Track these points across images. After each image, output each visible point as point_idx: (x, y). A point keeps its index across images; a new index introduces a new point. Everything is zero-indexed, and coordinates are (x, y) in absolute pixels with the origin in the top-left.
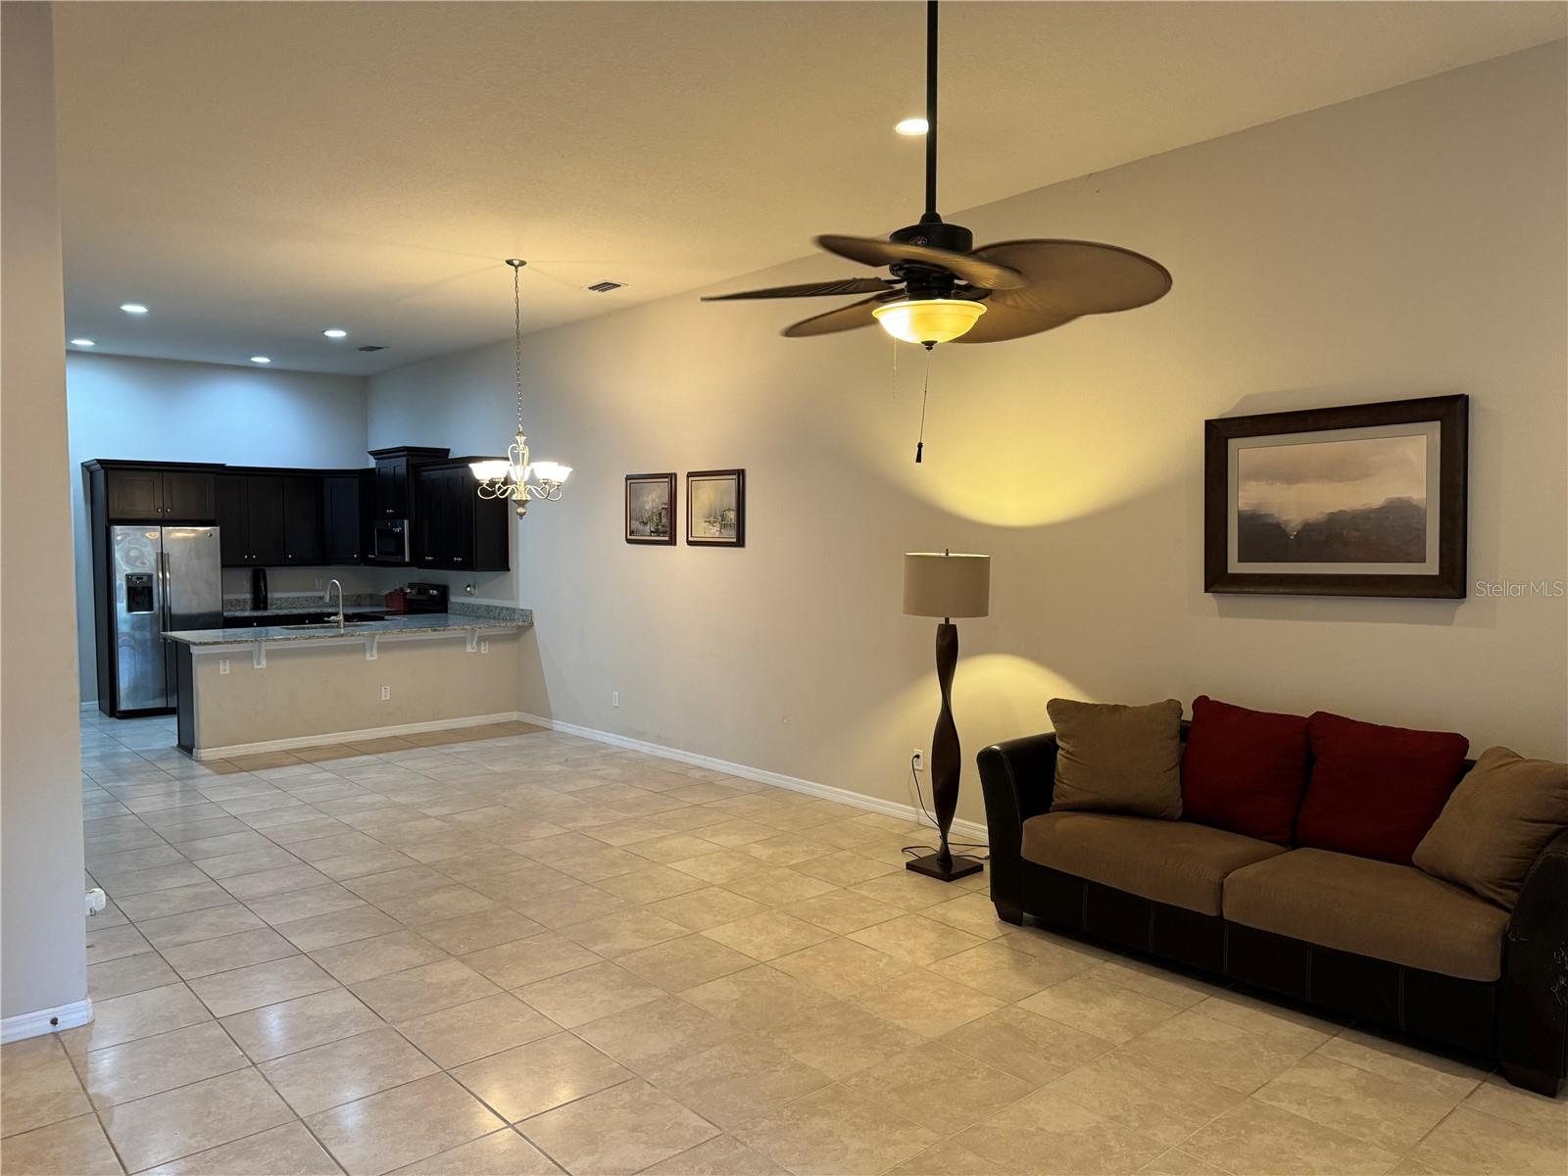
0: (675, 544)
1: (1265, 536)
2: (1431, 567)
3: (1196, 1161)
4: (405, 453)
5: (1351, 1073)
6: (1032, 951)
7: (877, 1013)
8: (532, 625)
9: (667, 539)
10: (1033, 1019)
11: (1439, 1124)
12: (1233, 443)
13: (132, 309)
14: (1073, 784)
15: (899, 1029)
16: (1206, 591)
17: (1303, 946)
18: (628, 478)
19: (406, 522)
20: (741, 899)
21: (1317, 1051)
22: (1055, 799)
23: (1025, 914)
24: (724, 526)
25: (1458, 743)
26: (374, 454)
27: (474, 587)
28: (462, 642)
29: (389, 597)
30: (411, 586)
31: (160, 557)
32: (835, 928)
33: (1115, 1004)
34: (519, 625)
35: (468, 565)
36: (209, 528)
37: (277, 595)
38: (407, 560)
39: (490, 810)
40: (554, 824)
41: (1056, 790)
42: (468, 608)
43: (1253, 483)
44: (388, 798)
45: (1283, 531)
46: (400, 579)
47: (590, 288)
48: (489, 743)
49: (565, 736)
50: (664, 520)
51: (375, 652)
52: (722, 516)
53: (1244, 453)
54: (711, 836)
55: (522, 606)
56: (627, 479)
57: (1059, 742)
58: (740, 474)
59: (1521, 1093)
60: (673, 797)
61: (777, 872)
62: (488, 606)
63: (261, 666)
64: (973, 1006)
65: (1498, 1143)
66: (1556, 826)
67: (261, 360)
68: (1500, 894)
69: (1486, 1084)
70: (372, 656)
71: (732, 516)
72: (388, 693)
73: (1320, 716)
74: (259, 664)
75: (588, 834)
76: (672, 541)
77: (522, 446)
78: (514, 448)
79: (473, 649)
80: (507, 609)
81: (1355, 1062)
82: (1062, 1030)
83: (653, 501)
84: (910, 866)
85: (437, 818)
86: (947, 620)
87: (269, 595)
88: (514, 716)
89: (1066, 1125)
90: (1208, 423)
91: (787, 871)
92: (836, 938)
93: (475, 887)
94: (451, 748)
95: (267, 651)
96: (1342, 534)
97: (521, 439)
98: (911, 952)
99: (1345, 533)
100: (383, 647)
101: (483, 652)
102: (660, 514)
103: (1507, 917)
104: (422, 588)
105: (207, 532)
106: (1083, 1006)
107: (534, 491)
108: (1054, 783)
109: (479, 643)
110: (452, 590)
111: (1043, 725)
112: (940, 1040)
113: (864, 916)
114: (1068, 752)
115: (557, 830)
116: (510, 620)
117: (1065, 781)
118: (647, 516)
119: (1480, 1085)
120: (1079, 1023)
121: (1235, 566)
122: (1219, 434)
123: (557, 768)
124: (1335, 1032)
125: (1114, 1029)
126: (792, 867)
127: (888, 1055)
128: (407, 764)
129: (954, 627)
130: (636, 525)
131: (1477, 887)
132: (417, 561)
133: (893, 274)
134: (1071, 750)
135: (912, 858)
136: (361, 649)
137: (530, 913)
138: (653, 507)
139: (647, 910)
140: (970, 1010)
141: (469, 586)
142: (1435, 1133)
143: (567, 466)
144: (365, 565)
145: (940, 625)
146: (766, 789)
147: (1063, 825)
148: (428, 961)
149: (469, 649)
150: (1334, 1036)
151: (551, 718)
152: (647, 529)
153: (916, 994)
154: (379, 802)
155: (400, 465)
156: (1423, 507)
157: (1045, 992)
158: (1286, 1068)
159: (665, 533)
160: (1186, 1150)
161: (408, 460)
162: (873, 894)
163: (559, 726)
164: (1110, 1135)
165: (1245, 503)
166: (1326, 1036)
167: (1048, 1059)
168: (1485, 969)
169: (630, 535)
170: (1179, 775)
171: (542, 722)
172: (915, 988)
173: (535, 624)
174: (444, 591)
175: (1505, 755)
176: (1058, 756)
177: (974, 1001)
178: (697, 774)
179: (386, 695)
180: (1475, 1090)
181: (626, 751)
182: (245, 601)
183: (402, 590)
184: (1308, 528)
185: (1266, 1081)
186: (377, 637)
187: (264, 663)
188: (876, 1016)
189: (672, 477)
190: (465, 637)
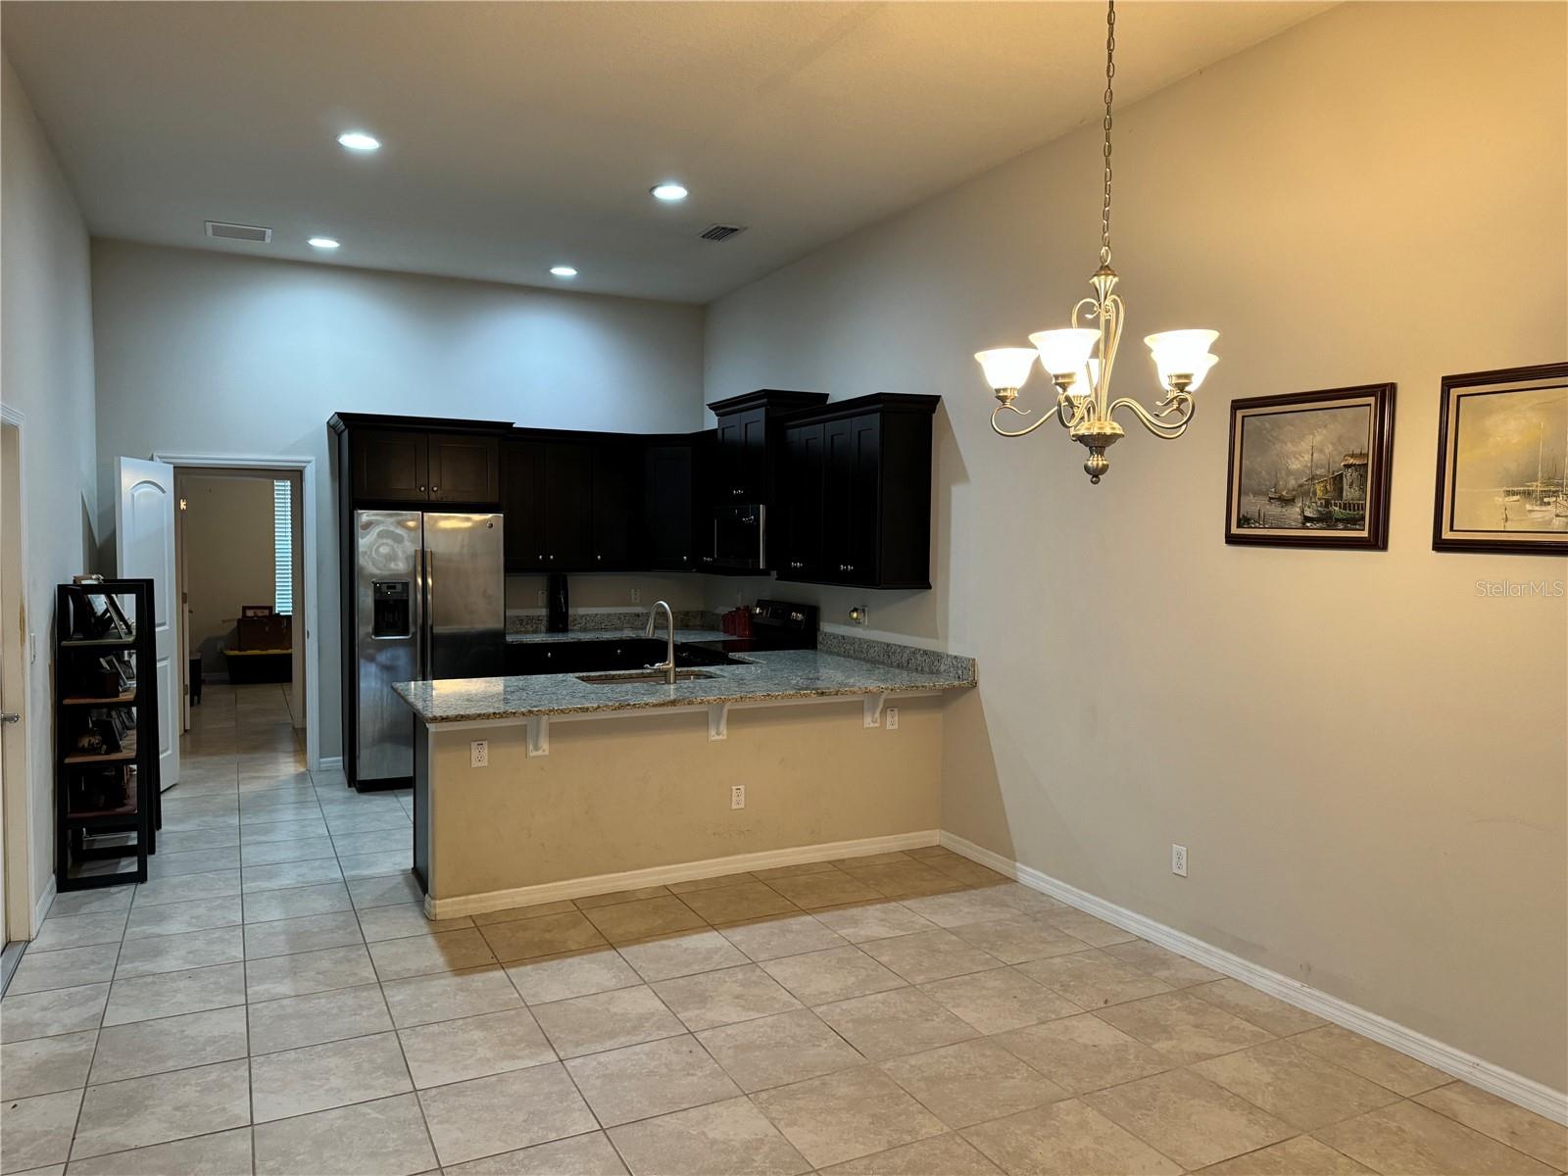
0: (1386, 547)
4: (765, 400)
8: (974, 685)
9: (1365, 534)
13: (359, 142)
18: (1237, 405)
19: (762, 507)
26: (714, 407)
27: (864, 611)
28: (856, 710)
29: (729, 622)
30: (760, 604)
31: (419, 555)
34: (955, 685)
35: (864, 580)
36: (490, 515)
37: (582, 611)
42: (853, 644)
46: (741, 593)
48: (919, 913)
50: (1349, 493)
51: (723, 728)
55: (954, 648)
56: (1236, 408)
62: (888, 645)
63: (540, 753)
67: (564, 272)
70: (719, 734)
72: (742, 798)
74: (536, 748)
76: (1380, 541)
79: (875, 721)
80: (925, 652)
87: (571, 611)
88: (937, 837)
94: (856, 922)
95: (551, 725)
100: (736, 718)
101: (889, 727)
102: (1337, 478)
104: (779, 609)
105: (485, 521)
109: (883, 712)
110: (824, 613)
116: (932, 673)
118: (1292, 483)
130: (1253, 505)
132: (777, 569)
138: (1314, 465)
141: (855, 610)
144: (700, 571)
149: (867, 722)
151: (1016, 861)
152: (1294, 512)
155: (755, 424)
159: (1350, 521)
161: (769, 414)
169: (1239, 526)
171: (998, 862)
173: (981, 684)
174: (813, 614)
179: (738, 801)
182: (539, 618)
183: (748, 610)
186: (729, 704)
187: (545, 746)
189: (1384, 395)
190: (863, 702)
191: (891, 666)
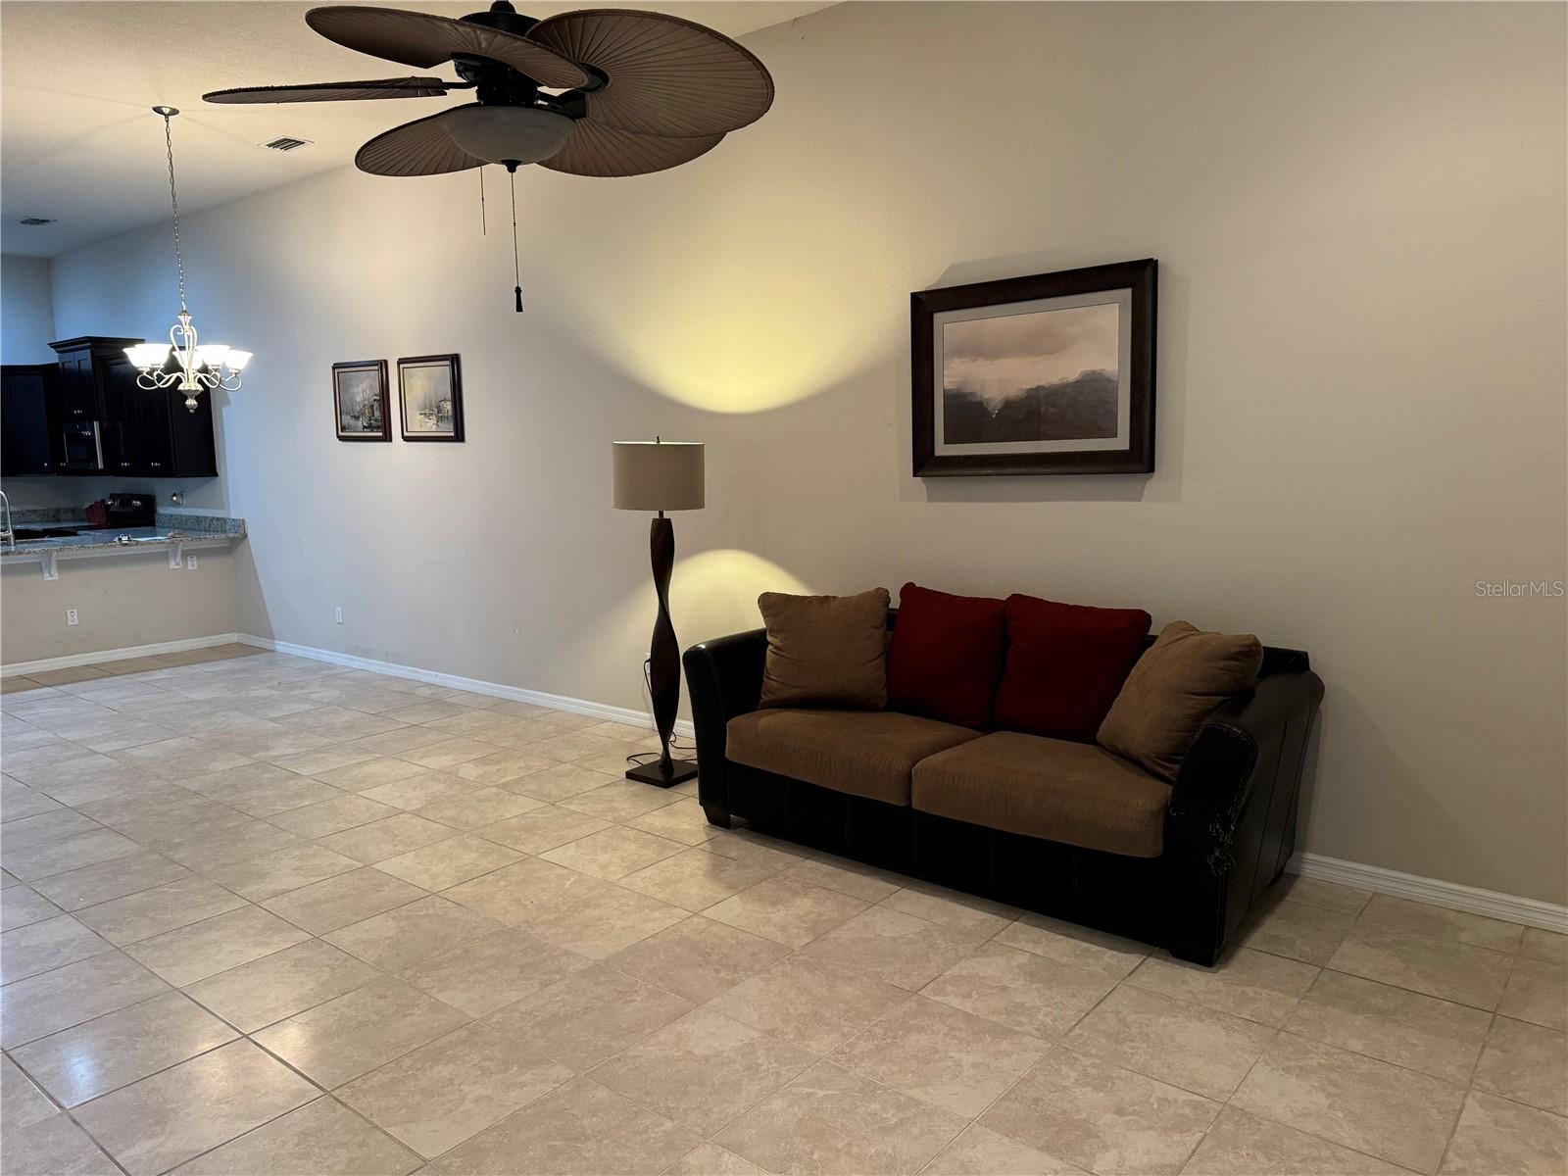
0: (391, 440)
1: (969, 417)
2: (1121, 442)
3: (844, 1072)
4: (89, 344)
5: (1022, 959)
6: (733, 854)
7: (546, 938)
8: (246, 536)
9: (381, 434)
10: (714, 928)
11: (1097, 1005)
12: (938, 318)
14: (779, 679)
15: (566, 953)
16: (914, 476)
17: (985, 832)
18: (336, 367)
19: (96, 424)
20: (430, 824)
21: (996, 938)
22: (763, 696)
23: (732, 816)
24: (440, 419)
25: (1139, 620)
26: (55, 346)
27: (182, 496)
28: (164, 557)
29: (87, 511)
30: (113, 497)
32: (527, 849)
33: (804, 904)
34: (230, 539)
35: (167, 472)
38: (100, 466)
39: (172, 743)
40: (242, 754)
41: (764, 688)
42: (176, 519)
43: (958, 360)
44: (56, 735)
45: (984, 408)
46: (101, 490)
47: (269, 146)
48: (197, 669)
49: (287, 657)
50: (377, 414)
51: (54, 571)
52: (438, 407)
53: (949, 327)
54: (420, 758)
55: (234, 515)
56: (334, 368)
57: (769, 638)
58: (455, 360)
59: (1181, 965)
60: (389, 719)
61: (484, 792)
62: (197, 517)
64: (654, 920)
65: (1150, 1020)
66: (1219, 698)
68: (1168, 769)
69: (1150, 959)
70: (52, 576)
71: (448, 406)
72: (76, 617)
73: (1016, 599)
75: (278, 764)
76: (387, 437)
77: (187, 327)
78: (178, 330)
79: (178, 564)
80: (218, 519)
81: (1029, 947)
82: (740, 937)
83: (363, 391)
84: (630, 775)
85: (105, 754)
86: (661, 514)
88: (234, 638)
89: (717, 1045)
90: (914, 296)
91: (494, 790)
92: (526, 859)
93: (124, 830)
94: (150, 675)
96: (1040, 411)
97: (185, 319)
98: (604, 867)
99: (1043, 409)
100: (63, 566)
101: (190, 568)
102: (372, 406)
103: (1169, 789)
104: (125, 499)
106: (770, 910)
107: (204, 380)
108: (763, 680)
109: (184, 558)
110: (158, 500)
111: (754, 621)
112: (607, 961)
113: (565, 833)
114: (776, 647)
115: (243, 761)
116: (222, 532)
117: (772, 677)
118: (358, 409)
119: (1144, 960)
120: (761, 928)
121: (942, 449)
122: (926, 307)
123: (265, 693)
124: (1016, 917)
125: (795, 931)
126: (504, 786)
127: (544, 985)
128: (89, 696)
129: (669, 521)
130: (347, 420)
131: (1146, 762)
132: (112, 469)
133: (460, 75)
134: (779, 644)
135: (634, 766)
136: (38, 568)
137: (178, 855)
138: (364, 399)
139: (318, 845)
140: (650, 925)
141: (175, 495)
142: (1091, 1015)
143: (247, 350)
144: (58, 475)
145: (654, 520)
146: (498, 705)
147: (768, 722)
148: (33, 921)
149: (172, 565)
150: (1015, 921)
151: (274, 639)
152: (360, 424)
153: (595, 913)
154: (42, 740)
155: (84, 359)
156: (1116, 379)
157: (735, 898)
158: (960, 959)
159: (378, 427)
160: (836, 1060)
161: (92, 352)
162: (582, 807)
163: (281, 646)
164: (760, 1052)
165: (950, 382)
166: (1007, 922)
167: (718, 971)
168: (1148, 847)
169: (342, 431)
170: (884, 665)
171: (263, 643)
172: (597, 906)
173: (249, 536)
174: (149, 502)
175: (1184, 630)
176: (768, 652)
177: (657, 914)
178: (425, 692)
179: (73, 619)
180: (1139, 965)
181: (354, 670)
183: (103, 501)
184: (1009, 404)
185: (937, 975)
186: (55, 554)
188: (545, 941)
189: (383, 365)
190: (167, 552)
191: (201, 530)
